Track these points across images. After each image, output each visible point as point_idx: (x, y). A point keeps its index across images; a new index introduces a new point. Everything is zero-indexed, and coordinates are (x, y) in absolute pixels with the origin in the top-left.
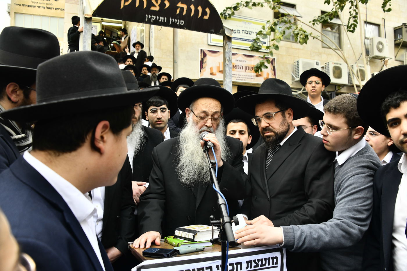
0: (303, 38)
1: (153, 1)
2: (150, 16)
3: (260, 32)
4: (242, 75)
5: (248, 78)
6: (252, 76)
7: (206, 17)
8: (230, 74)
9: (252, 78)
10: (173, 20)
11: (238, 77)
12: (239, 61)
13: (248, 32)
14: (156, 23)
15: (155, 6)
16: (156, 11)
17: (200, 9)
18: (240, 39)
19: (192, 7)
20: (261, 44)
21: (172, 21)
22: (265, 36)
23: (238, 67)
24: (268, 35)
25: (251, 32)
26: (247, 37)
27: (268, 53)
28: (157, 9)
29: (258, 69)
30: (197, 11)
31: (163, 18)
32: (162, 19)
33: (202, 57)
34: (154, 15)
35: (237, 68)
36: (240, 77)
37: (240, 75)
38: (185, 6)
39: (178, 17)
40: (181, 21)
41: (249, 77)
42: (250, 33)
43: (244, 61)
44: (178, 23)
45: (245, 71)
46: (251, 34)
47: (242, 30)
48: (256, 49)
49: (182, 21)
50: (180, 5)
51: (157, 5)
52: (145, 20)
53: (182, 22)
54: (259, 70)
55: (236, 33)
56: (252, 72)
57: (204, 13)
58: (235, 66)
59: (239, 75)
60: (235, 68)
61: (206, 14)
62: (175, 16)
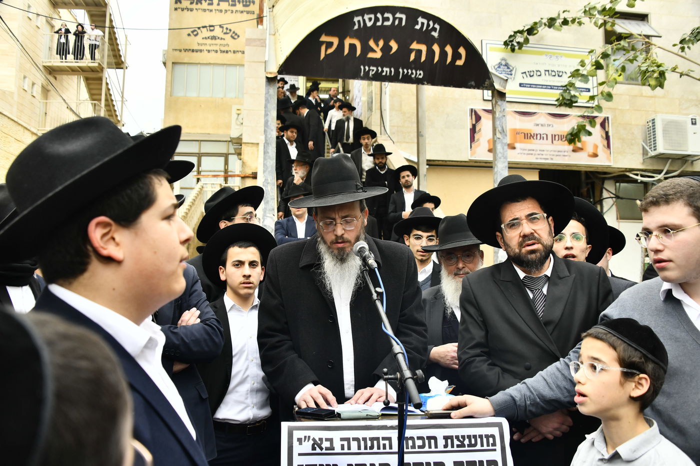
0: (656, 78)
1: (372, 43)
2: (367, 68)
3: (576, 73)
4: (547, 151)
5: (557, 155)
6: (565, 152)
7: (460, 63)
8: (504, 154)
9: (565, 156)
10: (405, 71)
11: (539, 154)
12: (540, 125)
13: (557, 72)
14: (378, 77)
15: (374, 51)
16: (376, 58)
17: (449, 49)
18: (541, 87)
19: (436, 48)
20: (577, 94)
21: (403, 72)
22: (585, 78)
23: (539, 136)
24: (591, 76)
25: (563, 72)
26: (554, 81)
27: (593, 107)
28: (378, 55)
29: (573, 137)
30: (443, 54)
31: (388, 70)
32: (387, 72)
33: (474, 123)
34: (373, 66)
35: (537, 139)
36: (542, 155)
37: (543, 151)
38: (423, 48)
39: (413, 66)
40: (418, 72)
41: (559, 153)
42: (560, 74)
43: (550, 125)
44: (413, 76)
45: (552, 142)
46: (561, 76)
47: (545, 71)
48: (569, 103)
49: (420, 71)
50: (415, 46)
51: (378, 49)
52: (360, 75)
53: (420, 74)
54: (577, 139)
55: (533, 76)
56: (564, 145)
57: (457, 56)
58: (533, 135)
59: (540, 150)
60: (533, 137)
61: (460, 57)
62: (408, 65)
